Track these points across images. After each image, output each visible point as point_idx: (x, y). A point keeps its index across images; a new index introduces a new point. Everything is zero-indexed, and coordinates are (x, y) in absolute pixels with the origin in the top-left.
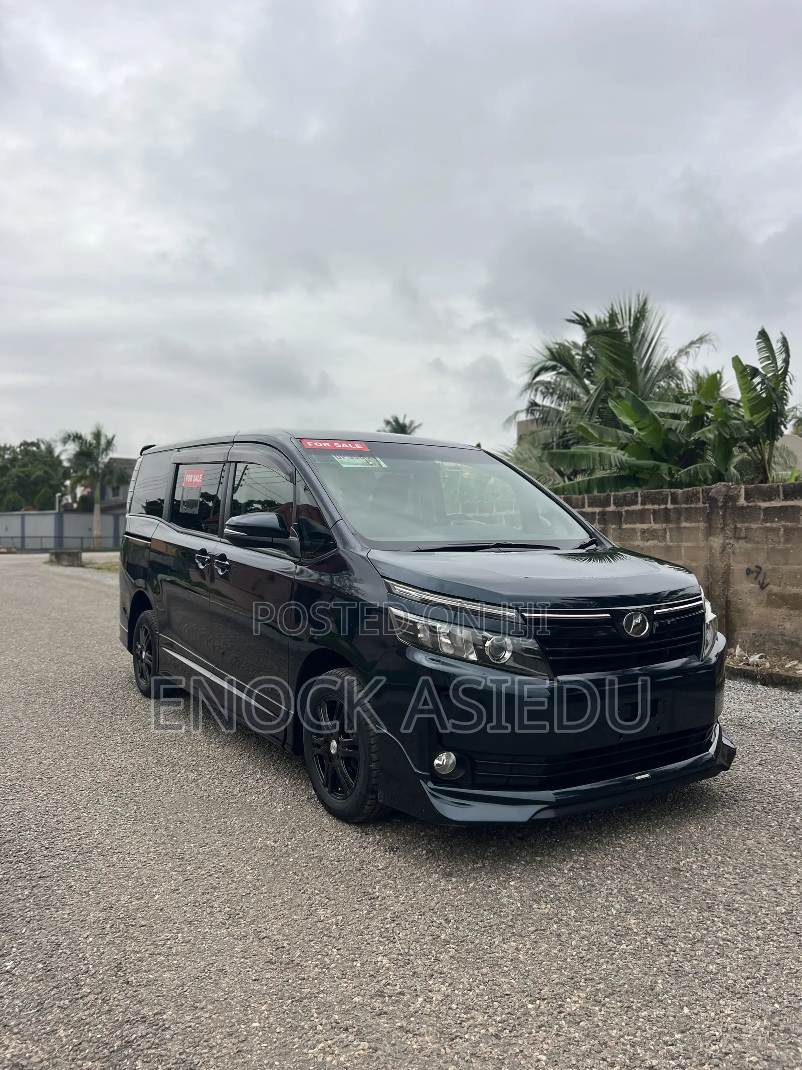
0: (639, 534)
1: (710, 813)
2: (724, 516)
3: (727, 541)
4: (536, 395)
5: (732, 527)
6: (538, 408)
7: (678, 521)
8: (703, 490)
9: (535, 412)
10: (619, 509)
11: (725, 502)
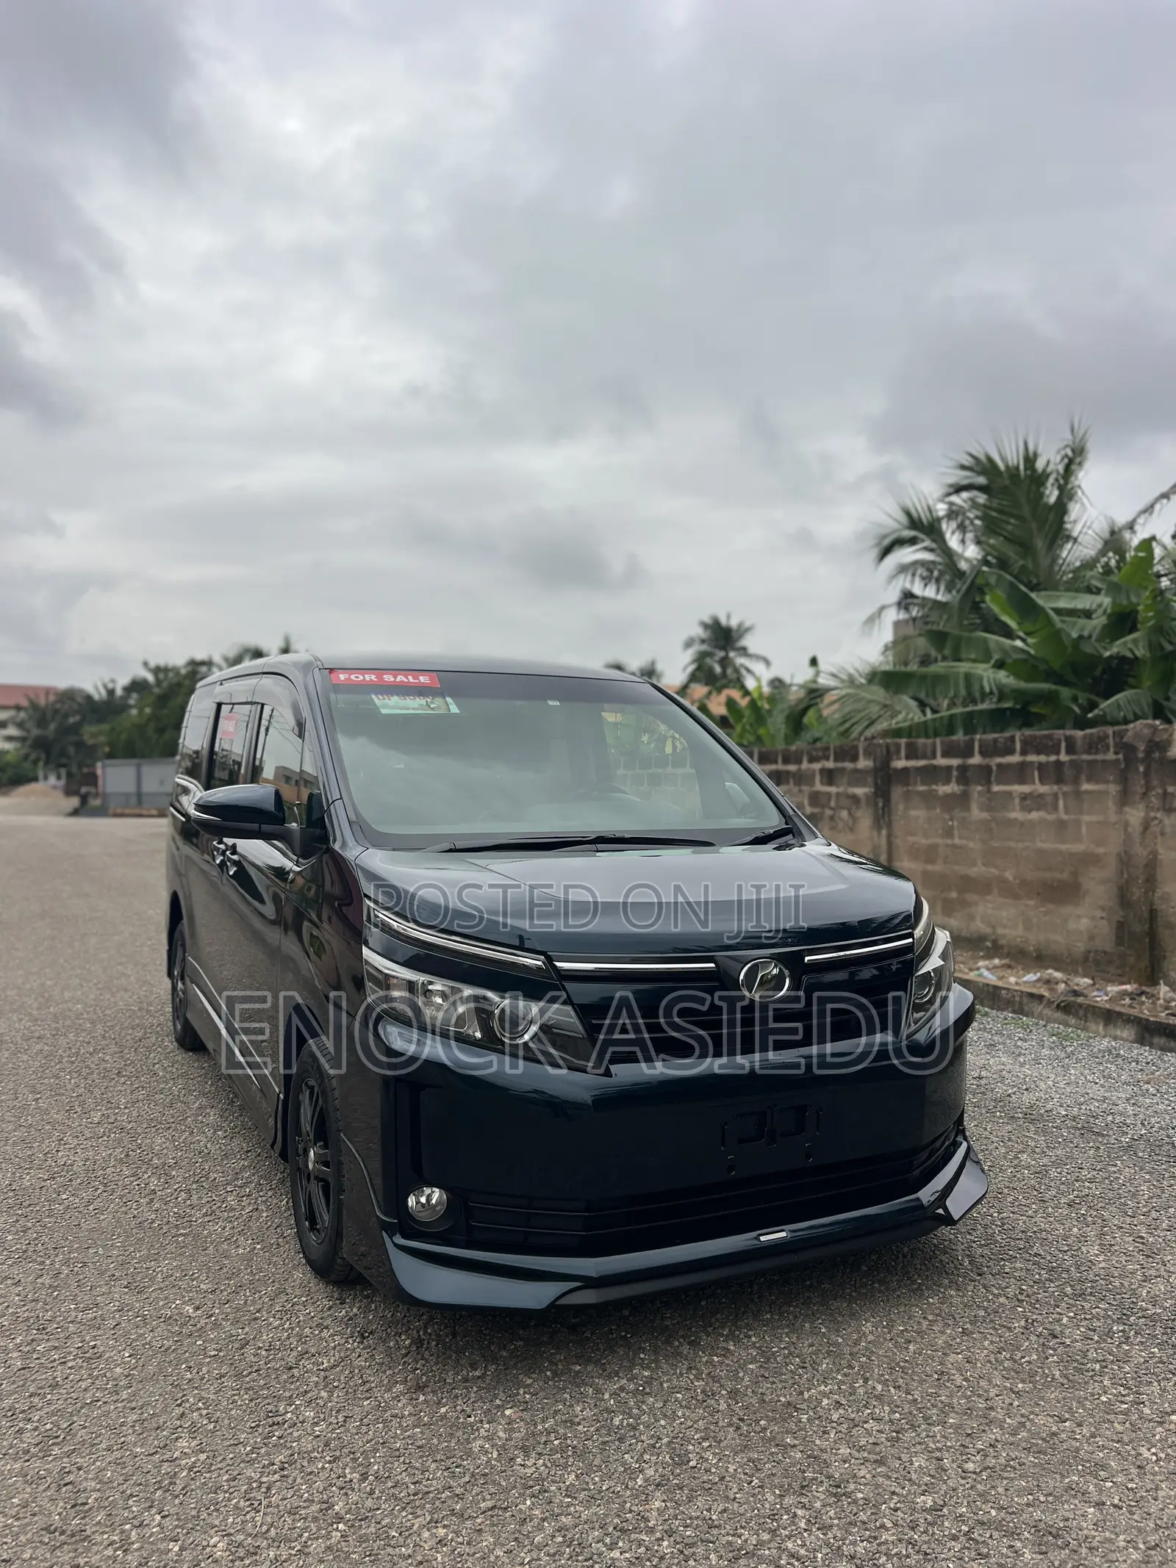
0: (1017, 801)
1: (922, 1294)
2: (1146, 774)
3: (1152, 814)
4: (912, 582)
5: (1160, 791)
6: (915, 601)
7: (1076, 781)
8: (1114, 733)
9: (911, 607)
10: (987, 761)
11: (1148, 753)
